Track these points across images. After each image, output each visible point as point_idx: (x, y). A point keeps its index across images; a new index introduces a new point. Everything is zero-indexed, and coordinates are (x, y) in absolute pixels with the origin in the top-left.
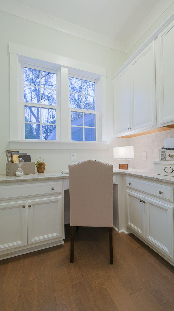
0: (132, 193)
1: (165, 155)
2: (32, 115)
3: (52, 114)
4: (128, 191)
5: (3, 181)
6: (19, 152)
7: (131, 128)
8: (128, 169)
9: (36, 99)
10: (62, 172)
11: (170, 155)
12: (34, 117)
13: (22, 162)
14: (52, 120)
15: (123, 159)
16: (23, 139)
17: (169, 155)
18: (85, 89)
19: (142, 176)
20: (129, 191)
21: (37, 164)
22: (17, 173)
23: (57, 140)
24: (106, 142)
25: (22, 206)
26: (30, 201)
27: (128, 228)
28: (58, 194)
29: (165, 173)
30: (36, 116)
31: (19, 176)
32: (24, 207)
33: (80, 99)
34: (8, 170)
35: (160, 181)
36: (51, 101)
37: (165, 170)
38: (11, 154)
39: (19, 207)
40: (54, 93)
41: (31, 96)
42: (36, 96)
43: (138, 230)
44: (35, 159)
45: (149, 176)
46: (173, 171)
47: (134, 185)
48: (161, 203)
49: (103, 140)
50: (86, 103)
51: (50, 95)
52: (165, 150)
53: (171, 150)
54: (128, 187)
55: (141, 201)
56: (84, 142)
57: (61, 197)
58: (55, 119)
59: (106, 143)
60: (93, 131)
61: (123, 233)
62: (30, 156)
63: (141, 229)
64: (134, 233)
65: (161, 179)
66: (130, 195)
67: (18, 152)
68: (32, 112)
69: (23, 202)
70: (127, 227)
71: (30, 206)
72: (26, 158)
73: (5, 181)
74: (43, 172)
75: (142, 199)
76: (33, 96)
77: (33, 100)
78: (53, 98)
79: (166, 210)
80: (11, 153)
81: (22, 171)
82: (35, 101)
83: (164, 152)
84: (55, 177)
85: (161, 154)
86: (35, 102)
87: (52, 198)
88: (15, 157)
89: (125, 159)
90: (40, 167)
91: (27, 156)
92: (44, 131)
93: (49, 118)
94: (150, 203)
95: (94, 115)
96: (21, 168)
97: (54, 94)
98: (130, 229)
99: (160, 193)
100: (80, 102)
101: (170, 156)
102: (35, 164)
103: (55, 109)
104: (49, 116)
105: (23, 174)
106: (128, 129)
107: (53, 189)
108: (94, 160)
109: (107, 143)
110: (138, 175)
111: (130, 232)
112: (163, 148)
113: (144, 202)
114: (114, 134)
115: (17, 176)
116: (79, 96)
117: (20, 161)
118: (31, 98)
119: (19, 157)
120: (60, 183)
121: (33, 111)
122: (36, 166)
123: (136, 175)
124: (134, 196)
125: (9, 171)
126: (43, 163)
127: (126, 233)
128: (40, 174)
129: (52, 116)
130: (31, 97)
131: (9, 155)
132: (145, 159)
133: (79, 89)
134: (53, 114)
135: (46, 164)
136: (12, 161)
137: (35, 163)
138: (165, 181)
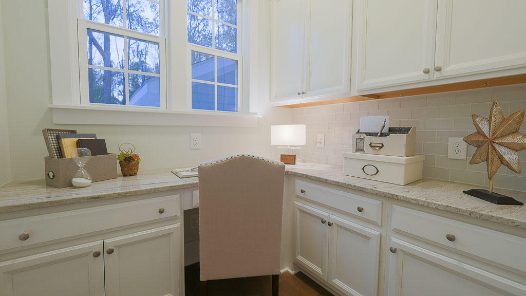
0: (306, 207)
1: (363, 144)
2: (93, 46)
3: (138, 48)
4: (298, 203)
5: (43, 203)
6: (78, 133)
7: (303, 93)
8: (295, 164)
9: (102, 14)
10: (177, 173)
11: (372, 145)
12: (98, 51)
13: (86, 155)
14: (136, 60)
15: (287, 146)
16: (86, 103)
17: (370, 145)
18: (204, 7)
19: (326, 179)
20: (301, 205)
21: (122, 159)
22: (76, 181)
23: (163, 108)
24: (256, 114)
25: (92, 254)
26: (111, 241)
27: (296, 265)
28: (172, 219)
29: (363, 175)
30: (103, 49)
31: (81, 186)
32: (97, 255)
33: (194, 26)
34: (51, 174)
35: (361, 191)
36: (135, 22)
37: (363, 169)
38: (58, 138)
39: (85, 255)
40: (140, 7)
41: (91, 6)
42: (101, 8)
43: (316, 269)
44: (116, 146)
45: (340, 181)
46: (377, 173)
47: (309, 195)
48: (359, 227)
49: (252, 110)
50: (205, 35)
51: (132, 9)
52: (363, 136)
53: (372, 135)
54: (298, 197)
55: (323, 222)
56: (216, 112)
57: (178, 225)
58: (143, 59)
59: (256, 116)
60: (233, 92)
61: (287, 272)
62: (104, 140)
63: (321, 267)
64: (304, 271)
65: (363, 188)
66: (301, 211)
67: (74, 132)
68: (93, 41)
69: (95, 244)
70: (294, 263)
71: (110, 252)
72: (96, 147)
73: (47, 202)
74: (135, 174)
75: (325, 219)
76: (94, 7)
77: (95, 15)
78: (140, 17)
79: (368, 238)
80: (56, 136)
81: (87, 174)
82: (101, 18)
83: (363, 139)
84: (165, 187)
85: (357, 143)
86: (99, 21)
87: (160, 229)
88: (69, 144)
89: (290, 146)
90: (129, 165)
91: (96, 140)
92: (119, 80)
93: (131, 56)
94: (338, 226)
95: (235, 62)
96: (85, 167)
97: (141, 9)
98: (298, 266)
99: (360, 210)
100: (193, 30)
101: (372, 147)
102: (117, 157)
103: (158, 44)
104: (131, 52)
105: (91, 181)
106: (299, 94)
107: (161, 212)
108: (251, 156)
109: (259, 116)
110: (319, 178)
111: (298, 271)
112: (358, 132)
113: (330, 224)
114: (270, 100)
115: (76, 188)
116: (191, 20)
117: (81, 154)
118: (89, 11)
119: (79, 144)
120: (176, 197)
121: (95, 37)
122: (118, 161)
123: (315, 177)
124: (310, 212)
125: (54, 176)
126: (135, 155)
127: (292, 272)
128: (130, 181)
129: (138, 52)
130: (91, 8)
131: (52, 138)
132: (322, 145)
133: (191, 7)
134: (140, 49)
135: (140, 157)
136: (60, 152)
137: (116, 155)
138: (369, 191)
